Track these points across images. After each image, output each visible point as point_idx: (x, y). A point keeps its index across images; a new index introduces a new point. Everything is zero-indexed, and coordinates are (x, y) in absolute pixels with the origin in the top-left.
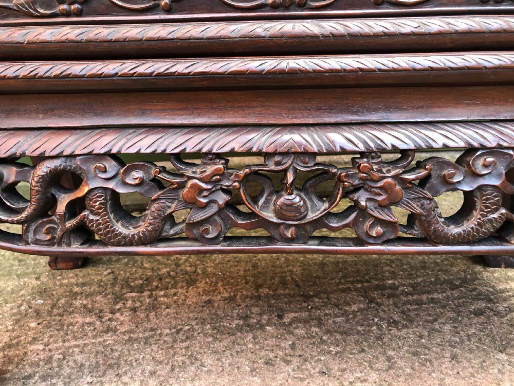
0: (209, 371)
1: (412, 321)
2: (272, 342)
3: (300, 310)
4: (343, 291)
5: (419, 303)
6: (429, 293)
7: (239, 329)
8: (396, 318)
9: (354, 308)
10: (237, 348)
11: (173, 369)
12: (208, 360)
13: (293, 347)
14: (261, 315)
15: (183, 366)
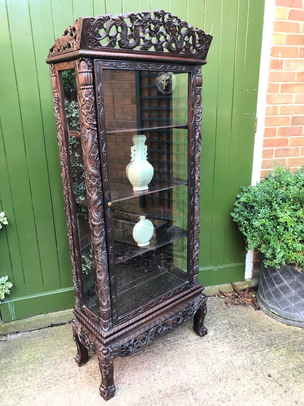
0: (131, 365)
1: (172, 349)
2: (143, 358)
3: (148, 349)
4: (158, 343)
5: (175, 344)
6: (177, 341)
7: (135, 355)
8: (169, 349)
9: (160, 347)
10: (136, 360)
11: (123, 366)
12: (130, 363)
13: (147, 358)
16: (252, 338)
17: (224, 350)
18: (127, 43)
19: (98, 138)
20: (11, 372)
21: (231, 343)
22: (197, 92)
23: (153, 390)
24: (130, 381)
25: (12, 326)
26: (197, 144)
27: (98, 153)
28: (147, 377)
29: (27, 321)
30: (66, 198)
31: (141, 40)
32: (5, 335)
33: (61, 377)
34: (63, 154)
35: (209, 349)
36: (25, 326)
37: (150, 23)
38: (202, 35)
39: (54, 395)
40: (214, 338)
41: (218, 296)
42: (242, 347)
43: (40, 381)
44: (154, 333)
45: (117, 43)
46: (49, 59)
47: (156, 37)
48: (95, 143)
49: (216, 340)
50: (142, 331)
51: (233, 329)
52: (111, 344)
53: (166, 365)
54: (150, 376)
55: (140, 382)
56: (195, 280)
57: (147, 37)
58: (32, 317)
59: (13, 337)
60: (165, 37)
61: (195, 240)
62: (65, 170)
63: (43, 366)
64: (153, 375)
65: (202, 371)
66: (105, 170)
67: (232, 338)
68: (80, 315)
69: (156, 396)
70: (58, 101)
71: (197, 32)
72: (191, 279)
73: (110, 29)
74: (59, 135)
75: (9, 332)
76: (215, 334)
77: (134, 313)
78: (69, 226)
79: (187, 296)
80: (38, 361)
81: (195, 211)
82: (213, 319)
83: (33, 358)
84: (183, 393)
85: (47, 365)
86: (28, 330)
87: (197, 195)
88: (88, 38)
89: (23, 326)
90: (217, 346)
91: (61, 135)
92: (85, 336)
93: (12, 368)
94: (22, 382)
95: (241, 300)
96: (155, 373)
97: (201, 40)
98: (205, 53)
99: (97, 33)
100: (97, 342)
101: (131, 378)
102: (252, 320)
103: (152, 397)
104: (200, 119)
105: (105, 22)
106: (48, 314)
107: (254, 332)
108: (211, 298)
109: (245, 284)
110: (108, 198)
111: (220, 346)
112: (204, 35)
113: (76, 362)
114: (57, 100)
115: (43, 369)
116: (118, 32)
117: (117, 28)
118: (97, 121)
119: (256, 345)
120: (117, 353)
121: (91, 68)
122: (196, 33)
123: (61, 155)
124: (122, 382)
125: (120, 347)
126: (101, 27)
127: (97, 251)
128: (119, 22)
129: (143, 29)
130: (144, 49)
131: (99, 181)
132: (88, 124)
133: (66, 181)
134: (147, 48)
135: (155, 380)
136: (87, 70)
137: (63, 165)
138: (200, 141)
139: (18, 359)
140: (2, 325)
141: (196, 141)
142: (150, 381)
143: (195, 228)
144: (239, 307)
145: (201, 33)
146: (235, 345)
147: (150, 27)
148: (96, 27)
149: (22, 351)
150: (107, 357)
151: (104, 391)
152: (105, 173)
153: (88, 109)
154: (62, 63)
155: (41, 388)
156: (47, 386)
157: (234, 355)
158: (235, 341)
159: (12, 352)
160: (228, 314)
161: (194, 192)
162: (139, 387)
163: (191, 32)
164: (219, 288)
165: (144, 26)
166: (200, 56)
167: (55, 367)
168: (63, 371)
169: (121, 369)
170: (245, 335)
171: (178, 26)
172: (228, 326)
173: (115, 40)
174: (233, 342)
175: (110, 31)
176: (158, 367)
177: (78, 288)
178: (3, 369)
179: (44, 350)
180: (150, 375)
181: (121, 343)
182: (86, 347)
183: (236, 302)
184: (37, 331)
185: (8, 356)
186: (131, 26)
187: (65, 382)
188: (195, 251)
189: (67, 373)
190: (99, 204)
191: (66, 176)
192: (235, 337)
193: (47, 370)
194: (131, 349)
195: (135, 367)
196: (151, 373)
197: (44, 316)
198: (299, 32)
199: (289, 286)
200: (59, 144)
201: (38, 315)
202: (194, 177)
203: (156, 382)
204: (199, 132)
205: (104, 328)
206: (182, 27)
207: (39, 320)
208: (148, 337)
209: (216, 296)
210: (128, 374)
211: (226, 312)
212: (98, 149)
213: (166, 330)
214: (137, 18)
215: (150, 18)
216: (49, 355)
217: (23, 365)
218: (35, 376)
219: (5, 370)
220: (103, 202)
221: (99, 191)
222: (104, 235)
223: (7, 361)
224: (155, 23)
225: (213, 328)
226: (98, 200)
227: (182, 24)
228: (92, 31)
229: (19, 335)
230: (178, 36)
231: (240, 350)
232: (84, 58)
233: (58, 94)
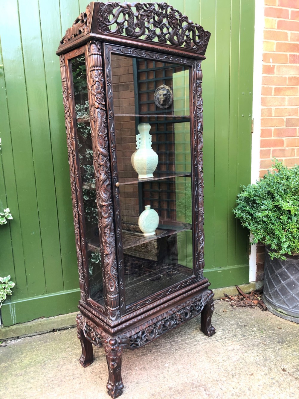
1: (180, 349)
2: (150, 357)
3: (155, 349)
4: (165, 343)
5: (182, 344)
6: (185, 341)
7: (142, 355)
8: (177, 349)
9: (168, 347)
10: (143, 359)
11: (130, 365)
12: (137, 363)
13: (155, 358)
14: (146, 351)
15: (132, 365)
16: (262, 337)
17: (234, 348)
18: (134, 31)
19: (107, 118)
20: (12, 375)
21: (241, 342)
22: (197, 85)
23: (163, 387)
24: (138, 380)
25: (13, 331)
26: (200, 135)
27: (106, 132)
28: (156, 375)
29: (28, 325)
30: (73, 185)
31: (146, 30)
32: (5, 341)
33: (65, 378)
34: (71, 141)
35: (219, 347)
36: (26, 331)
37: (154, 14)
38: (201, 30)
39: (58, 395)
40: (222, 337)
41: (223, 299)
42: (253, 345)
43: (42, 382)
44: (162, 326)
45: (124, 30)
46: (59, 50)
47: (160, 28)
48: (104, 123)
49: (225, 339)
50: (150, 323)
51: (241, 329)
52: (119, 334)
53: (175, 363)
54: (159, 375)
55: (148, 380)
56: (201, 274)
57: (152, 27)
58: (34, 321)
59: (13, 342)
60: (168, 29)
61: (199, 232)
62: (73, 157)
63: (45, 368)
64: (162, 373)
65: (213, 368)
66: (113, 150)
67: (241, 337)
68: (85, 308)
69: (166, 393)
70: (67, 90)
71: (197, 27)
72: (197, 273)
73: (119, 16)
74: (67, 122)
75: (9, 337)
76: (223, 333)
77: (142, 304)
78: (76, 214)
79: (194, 290)
80: (40, 364)
81: (200, 202)
82: (220, 320)
83: (35, 361)
84: (195, 389)
85: (49, 367)
86: (28, 335)
87: (201, 185)
88: (98, 22)
89: (23, 331)
90: (226, 344)
91: (69, 122)
92: (90, 330)
93: (13, 372)
94: (23, 384)
95: (247, 302)
96: (164, 371)
97: (201, 36)
98: (204, 48)
99: (107, 18)
100: (104, 334)
101: (139, 377)
102: (260, 320)
103: (162, 395)
104: (202, 111)
105: (114, 8)
106: (50, 318)
107: (264, 331)
108: (216, 302)
109: (249, 287)
110: (116, 178)
111: (229, 344)
112: (203, 31)
113: (80, 363)
114: (66, 88)
115: (46, 371)
116: (126, 20)
117: (124, 15)
118: (105, 101)
119: (267, 342)
120: (125, 344)
121: (101, 51)
122: (195, 27)
123: (69, 142)
124: (130, 381)
125: (128, 338)
126: (110, 12)
127: (105, 233)
128: (126, 10)
129: (148, 19)
130: (149, 38)
131: (108, 161)
132: (98, 104)
133: (73, 168)
134: (152, 38)
135: (165, 377)
136: (97, 53)
137: (71, 152)
138: (202, 132)
139: (19, 363)
140: (2, 330)
141: (198, 132)
142: (159, 379)
143: (200, 220)
144: (246, 309)
145: (200, 29)
146: (245, 343)
147: (154, 18)
148: (106, 12)
149: (24, 355)
150: (115, 347)
151: (112, 387)
152: (113, 153)
153: (98, 90)
154: (73, 52)
155: (44, 389)
156: (50, 387)
157: (245, 352)
158: (245, 339)
159: (13, 356)
160: (234, 316)
161: (198, 183)
162: (148, 385)
163: (191, 27)
164: (224, 292)
165: (149, 17)
166: (200, 51)
167: (58, 369)
168: (66, 372)
169: (127, 368)
170: (255, 333)
171: (179, 20)
172: (236, 326)
173: (122, 27)
174: (242, 341)
175: (118, 17)
176: (167, 365)
177: (83, 279)
178: (3, 373)
179: (46, 353)
180: (159, 373)
181: (129, 334)
182: (92, 341)
183: (242, 304)
184: (38, 336)
185: (8, 360)
186: (137, 15)
187: (69, 382)
188: (200, 243)
189: (71, 374)
190: (107, 184)
191: (73, 163)
192: (244, 336)
193: (49, 372)
194: (139, 341)
195: (142, 366)
196: (160, 372)
197: (46, 320)
198: (288, 40)
199: (296, 282)
200: (67, 132)
201: (40, 319)
202: (198, 167)
203: (165, 379)
204: (200, 123)
205: (112, 316)
206: (183, 21)
207: (40, 324)
208: (156, 330)
209: (221, 299)
210: (136, 373)
211: (232, 314)
212: (106, 129)
213: (173, 324)
214: (143, 8)
215: (154, 9)
216: (51, 358)
217: (24, 368)
218: (37, 378)
219: (5, 374)
220: (111, 182)
221: (108, 170)
222: (112, 216)
223: (7, 365)
224: (159, 14)
225: (221, 328)
226: (106, 179)
227: (183, 18)
228: (102, 16)
229: (19, 340)
230: (179, 30)
231: (250, 348)
232: (94, 41)
233: (67, 83)
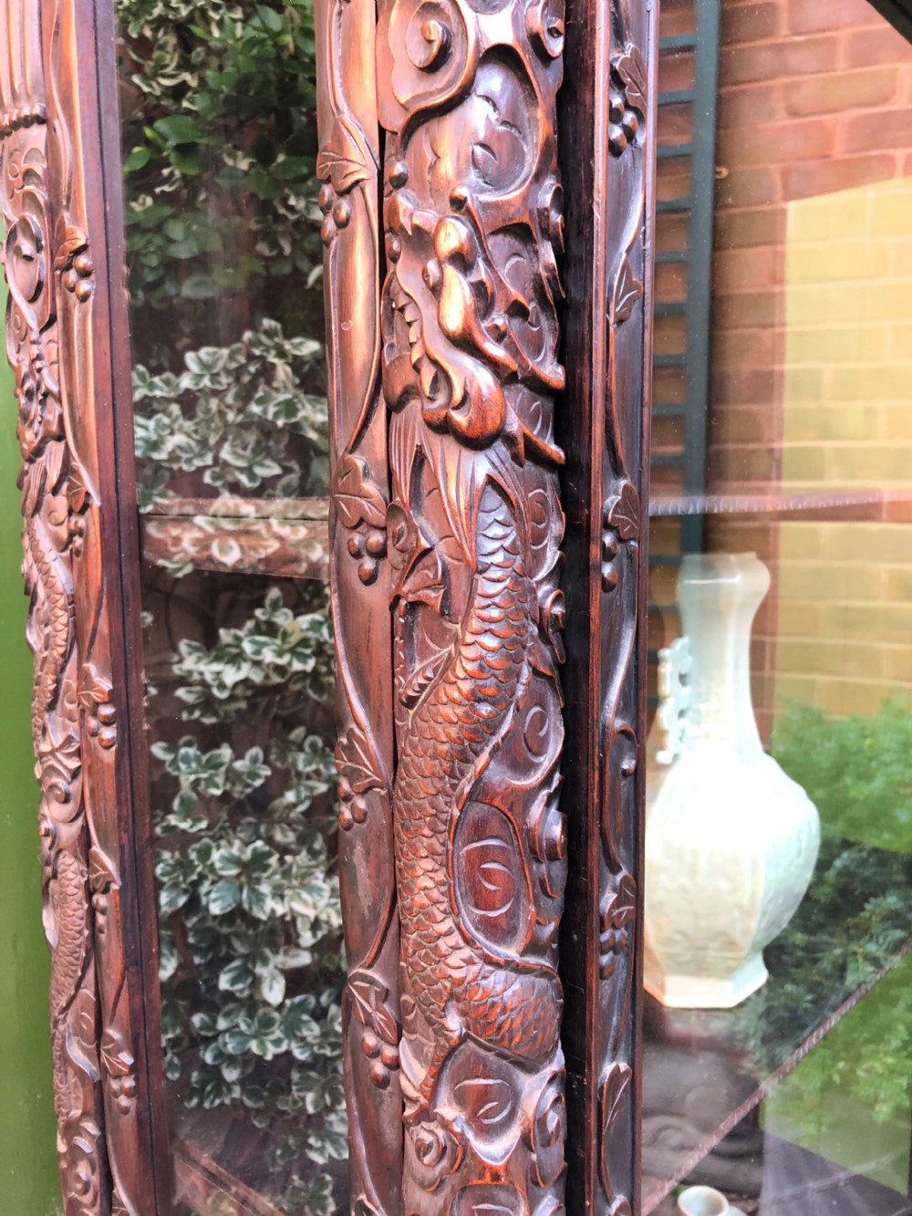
19: (573, 573)
27: (557, 749)
30: (75, 1152)
34: (73, 729)
48: (543, 632)
62: (90, 891)
70: (52, 211)
74: (46, 544)
91: (63, 545)
114: (42, 196)
118: (571, 351)
123: (56, 738)
133: (88, 992)
137: (69, 832)
153: (496, 182)
200: (34, 637)
212: (554, 706)
233: (52, 144)
